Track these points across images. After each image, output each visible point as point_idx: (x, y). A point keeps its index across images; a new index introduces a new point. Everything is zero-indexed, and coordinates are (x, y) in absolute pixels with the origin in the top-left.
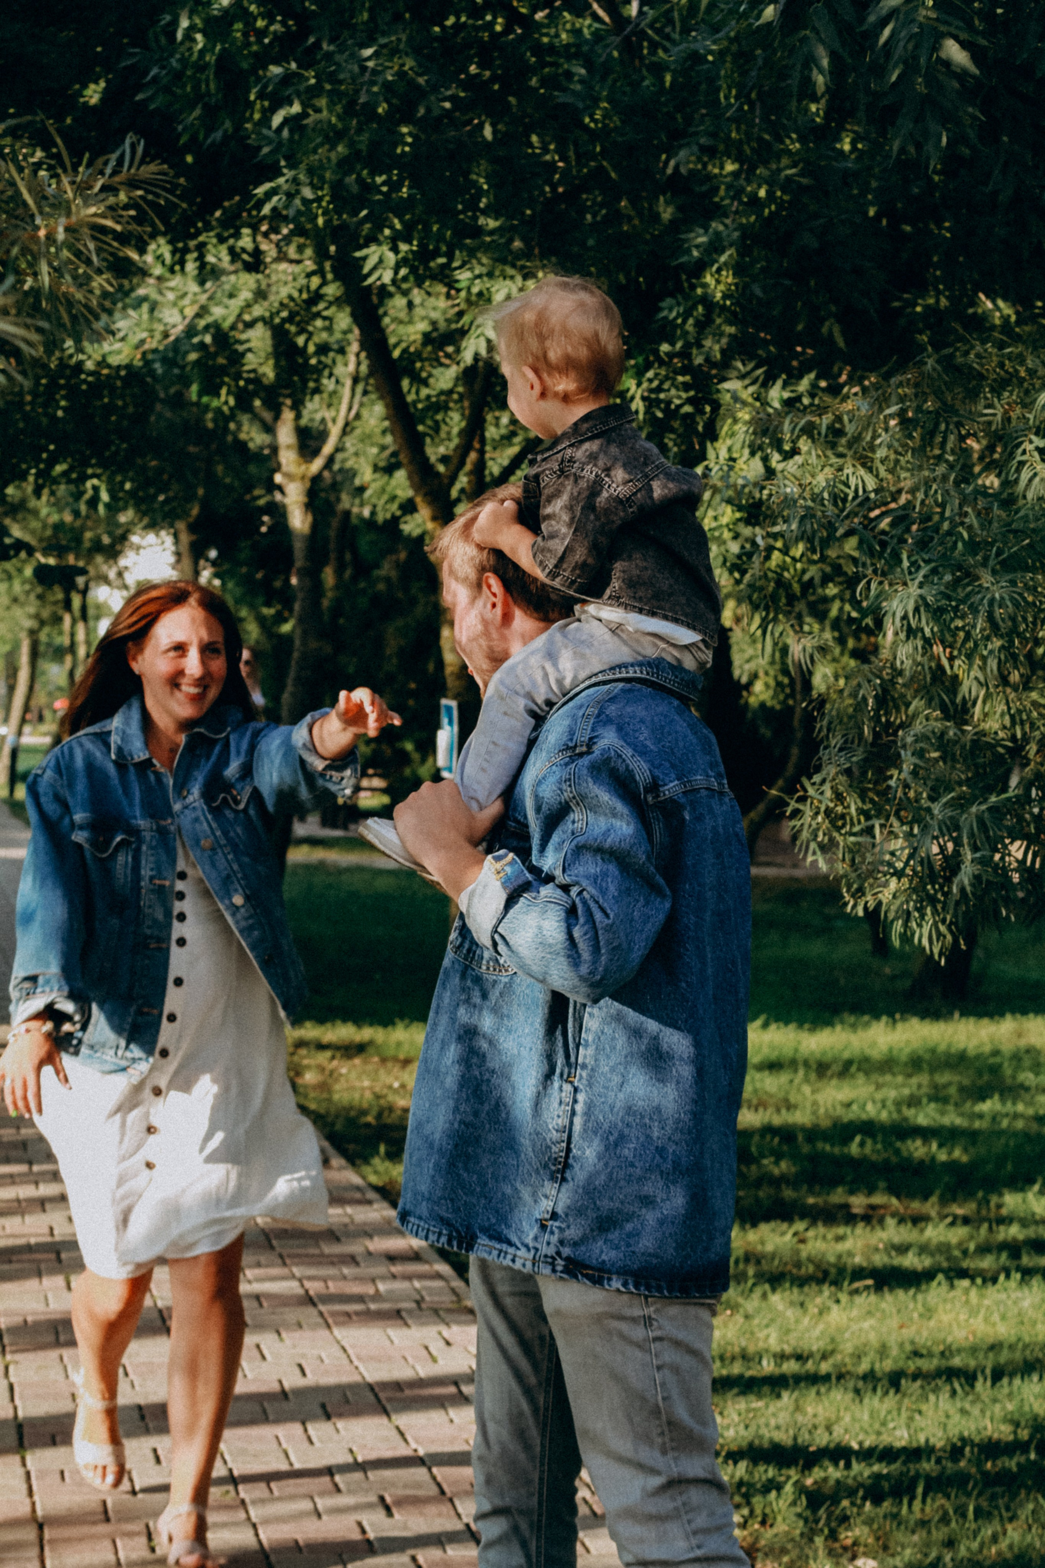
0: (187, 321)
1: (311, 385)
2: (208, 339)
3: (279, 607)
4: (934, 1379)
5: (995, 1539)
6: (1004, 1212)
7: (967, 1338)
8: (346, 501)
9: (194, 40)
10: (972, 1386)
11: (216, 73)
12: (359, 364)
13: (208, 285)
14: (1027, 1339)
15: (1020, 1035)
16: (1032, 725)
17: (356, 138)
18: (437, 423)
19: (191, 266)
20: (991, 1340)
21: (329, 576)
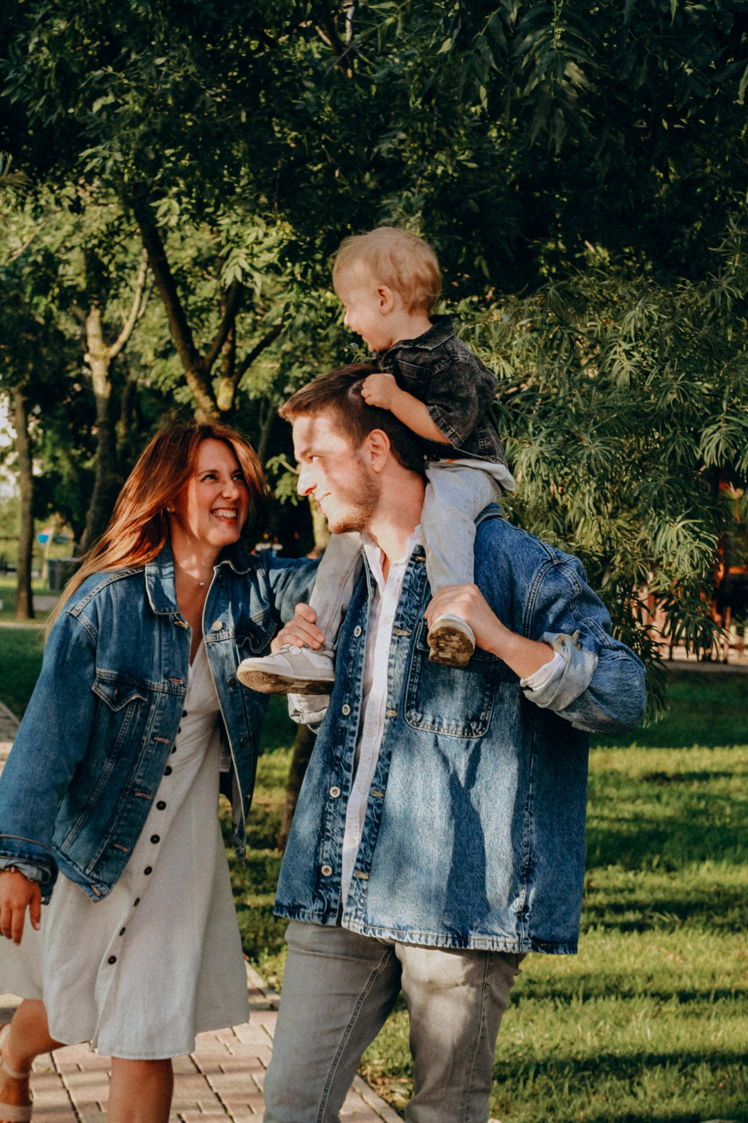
0: (25, 246)
1: (112, 292)
2: (40, 259)
3: (84, 449)
4: (542, 998)
5: (582, 1107)
6: (593, 884)
7: (566, 971)
8: (134, 375)
9: (41, 52)
10: (569, 1003)
11: (56, 75)
12: (146, 278)
13: (40, 220)
14: (608, 972)
15: (607, 762)
16: (618, 542)
17: (153, 120)
18: (202, 321)
19: (28, 207)
20: (583, 973)
21: (121, 429)
